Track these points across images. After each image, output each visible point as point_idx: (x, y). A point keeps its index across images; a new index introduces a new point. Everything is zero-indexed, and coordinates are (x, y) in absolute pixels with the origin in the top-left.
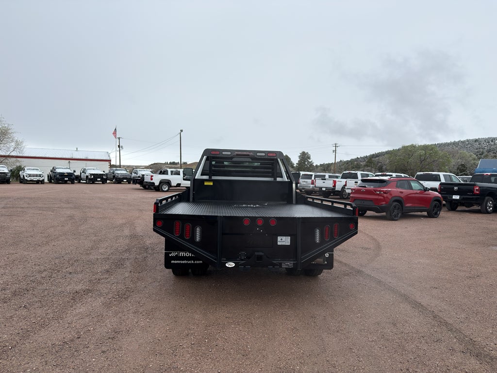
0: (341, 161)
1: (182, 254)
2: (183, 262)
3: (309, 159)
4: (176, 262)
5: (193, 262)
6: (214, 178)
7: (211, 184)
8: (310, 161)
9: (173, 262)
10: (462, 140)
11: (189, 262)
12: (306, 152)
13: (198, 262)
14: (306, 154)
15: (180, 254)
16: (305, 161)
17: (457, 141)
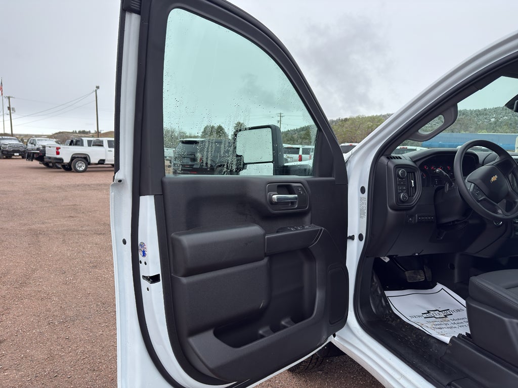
14: (241, 125)
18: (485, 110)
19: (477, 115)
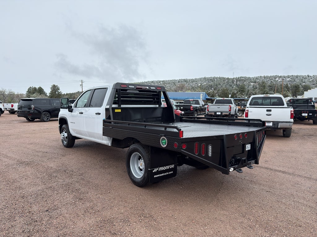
0: (78, 92)
1: (161, 169)
2: (162, 175)
3: (59, 90)
4: (157, 176)
5: (167, 173)
6: (123, 106)
7: (120, 111)
8: (59, 91)
9: (155, 176)
10: (146, 81)
11: (166, 174)
12: (56, 85)
13: (170, 173)
14: (56, 87)
15: (160, 168)
16: (56, 92)
17: (143, 81)
18: (196, 79)
19: (192, 81)
